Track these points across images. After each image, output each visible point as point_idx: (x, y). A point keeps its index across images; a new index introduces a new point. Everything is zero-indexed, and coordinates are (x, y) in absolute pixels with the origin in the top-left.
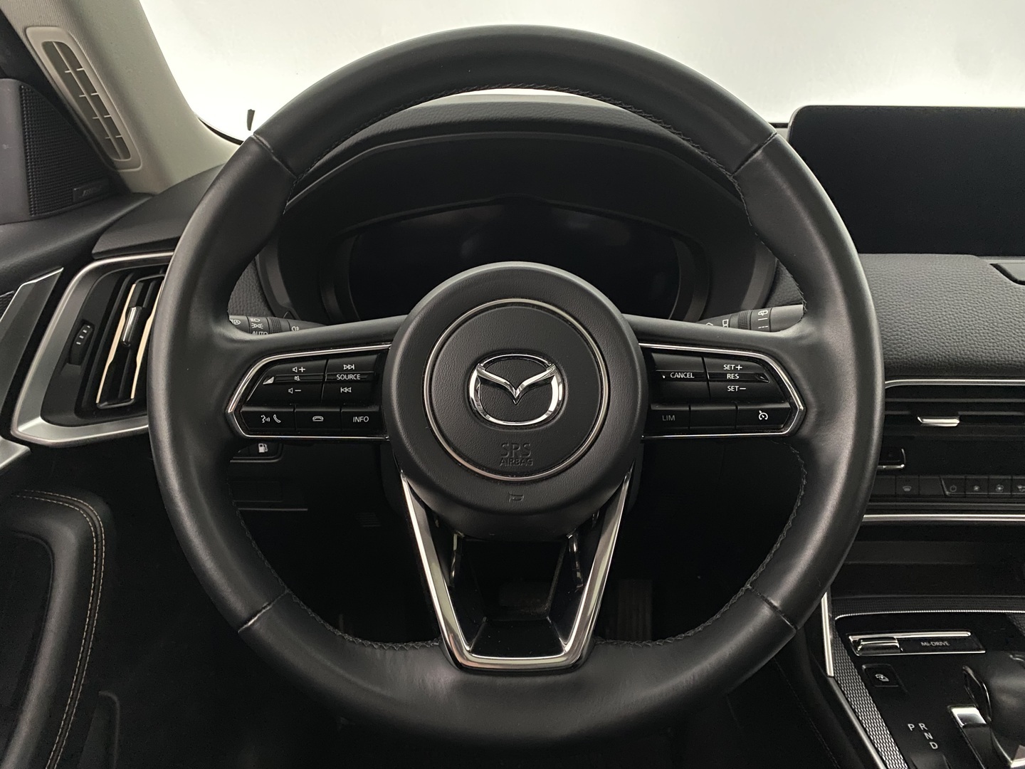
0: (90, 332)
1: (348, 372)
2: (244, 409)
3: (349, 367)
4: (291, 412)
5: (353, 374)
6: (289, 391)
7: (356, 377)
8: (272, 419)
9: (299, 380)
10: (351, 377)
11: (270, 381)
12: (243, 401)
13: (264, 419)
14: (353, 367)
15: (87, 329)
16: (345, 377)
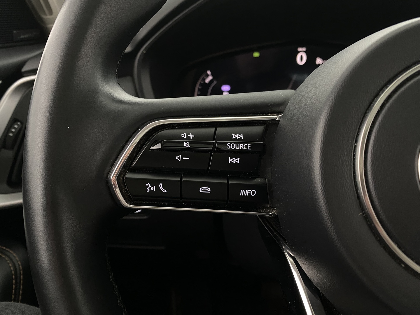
0: (20, 127)
1: (238, 141)
2: (128, 175)
3: (237, 136)
4: (178, 181)
5: (244, 144)
6: (177, 158)
7: (246, 147)
8: (158, 188)
9: (188, 146)
10: (241, 146)
11: (158, 146)
12: (127, 167)
13: (150, 188)
14: (242, 136)
15: (17, 125)
16: (235, 146)
